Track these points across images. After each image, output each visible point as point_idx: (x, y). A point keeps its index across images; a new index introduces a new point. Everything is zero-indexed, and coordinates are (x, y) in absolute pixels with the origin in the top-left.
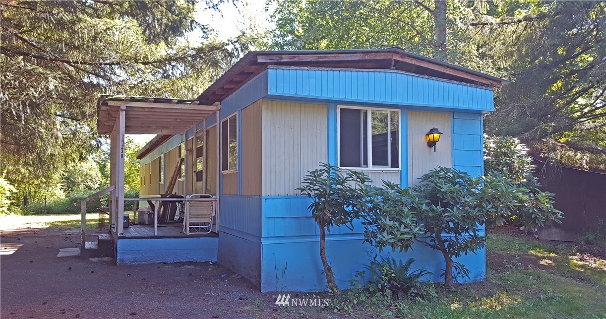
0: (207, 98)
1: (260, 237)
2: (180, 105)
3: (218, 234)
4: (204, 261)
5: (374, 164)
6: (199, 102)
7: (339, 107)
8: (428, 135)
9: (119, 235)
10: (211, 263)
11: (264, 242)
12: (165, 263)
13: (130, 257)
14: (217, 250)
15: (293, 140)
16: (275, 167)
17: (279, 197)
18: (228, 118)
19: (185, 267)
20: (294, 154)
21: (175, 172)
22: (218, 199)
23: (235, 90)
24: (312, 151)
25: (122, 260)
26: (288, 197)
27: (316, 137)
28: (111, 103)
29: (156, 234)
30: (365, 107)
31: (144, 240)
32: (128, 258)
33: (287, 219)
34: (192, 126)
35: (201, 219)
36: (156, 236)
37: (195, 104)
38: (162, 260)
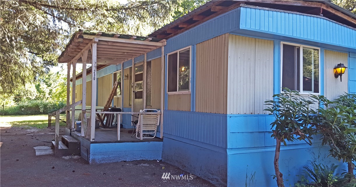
0: (156, 36)
1: (226, 148)
2: (137, 41)
3: (163, 139)
4: (152, 159)
5: (304, 90)
6: (151, 39)
7: (282, 43)
8: (335, 68)
9: (91, 140)
10: (158, 161)
11: (229, 152)
12: (125, 161)
13: (100, 157)
14: (162, 151)
15: (250, 68)
16: (237, 90)
17: (239, 115)
18: (178, 51)
19: (141, 164)
20: (250, 80)
21: (113, 91)
22: (163, 113)
23: (187, 29)
24: (263, 78)
25: (93, 160)
26: (245, 115)
27: (266, 66)
28: (86, 36)
29: (119, 139)
30: (298, 45)
31: (110, 144)
32: (98, 157)
33: (245, 133)
34: (130, 59)
35: (150, 127)
36: (119, 141)
37: (148, 40)
38: (123, 160)
